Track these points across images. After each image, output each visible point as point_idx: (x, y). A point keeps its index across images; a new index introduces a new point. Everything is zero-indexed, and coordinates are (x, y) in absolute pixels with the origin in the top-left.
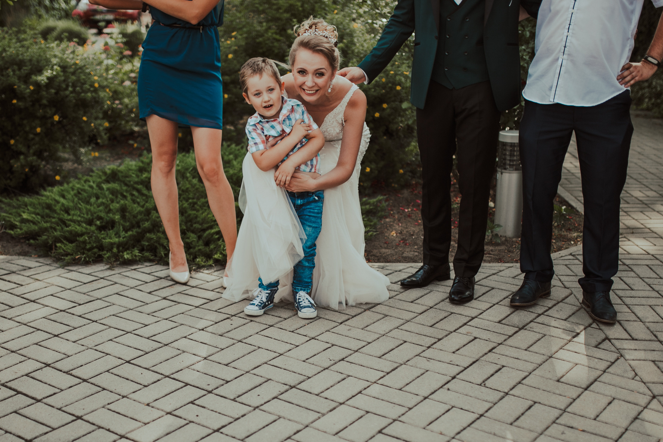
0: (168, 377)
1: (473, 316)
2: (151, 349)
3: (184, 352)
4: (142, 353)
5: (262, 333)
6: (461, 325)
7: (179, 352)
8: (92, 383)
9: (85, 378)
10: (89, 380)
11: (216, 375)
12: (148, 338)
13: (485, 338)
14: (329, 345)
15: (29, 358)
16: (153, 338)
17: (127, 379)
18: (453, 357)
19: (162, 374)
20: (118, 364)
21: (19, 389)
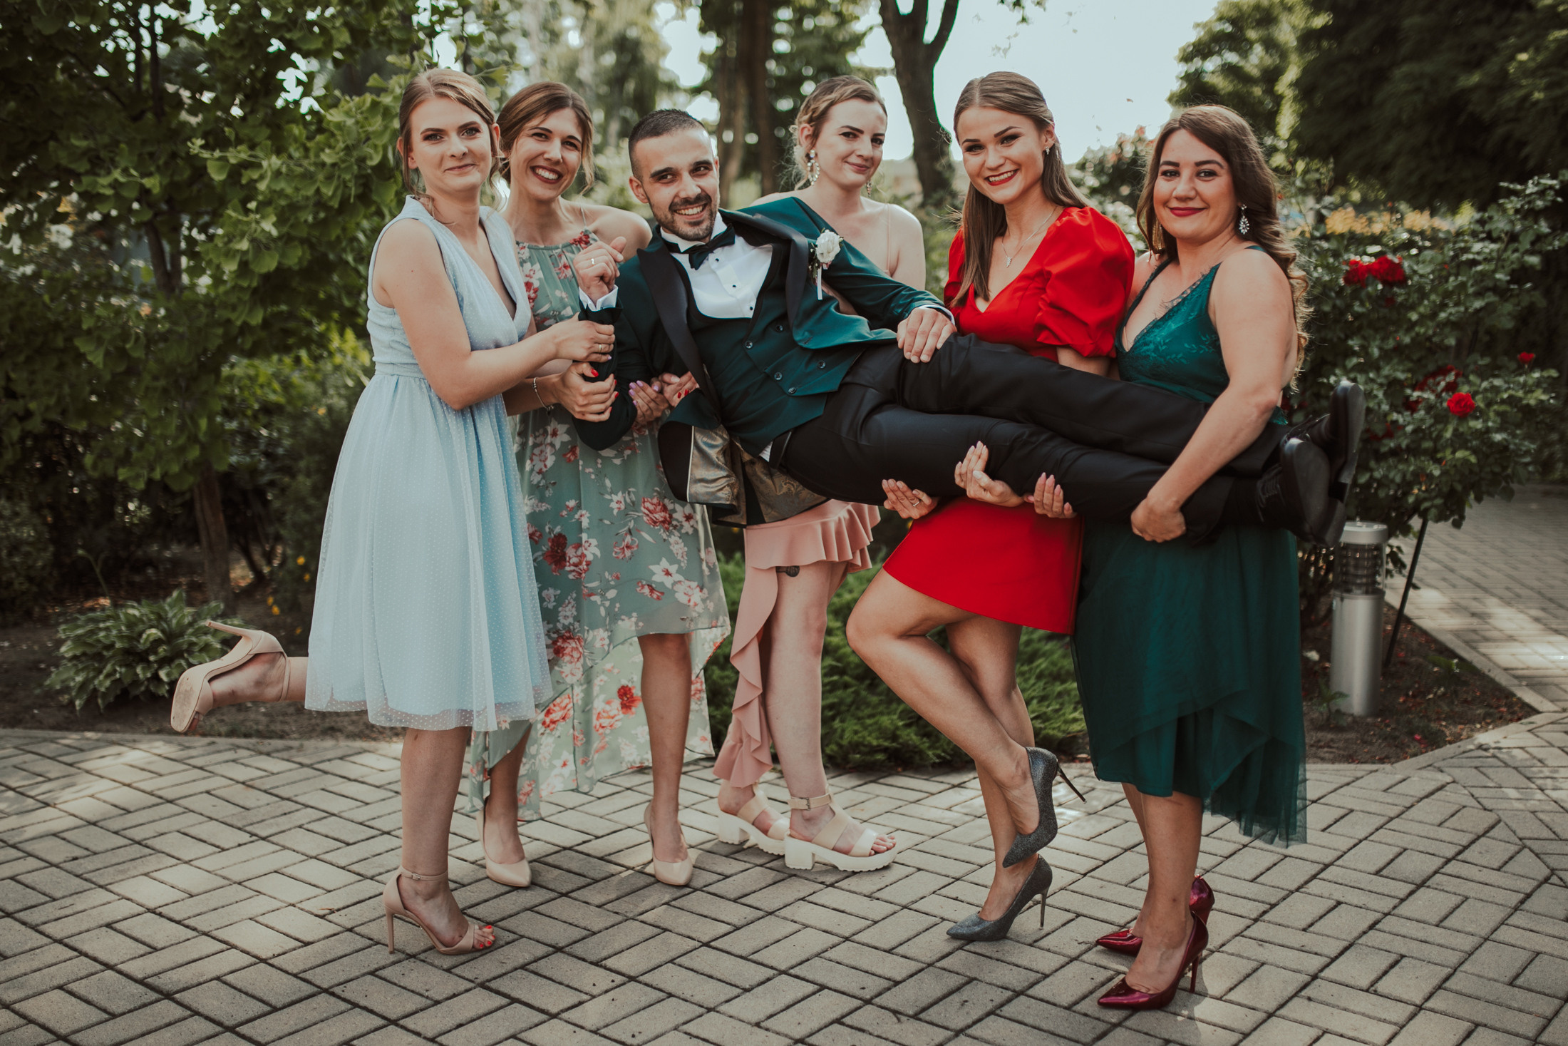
0: (785, 972)
1: (1327, 861)
2: (743, 922)
3: (806, 926)
4: (728, 928)
5: (943, 891)
6: (1306, 878)
7: (797, 927)
8: (646, 984)
9: (632, 974)
10: (641, 978)
11: (874, 970)
12: (735, 901)
13: (1355, 902)
14: (1071, 916)
15: (522, 937)
16: (743, 900)
17: (711, 977)
18: (1305, 939)
19: (772, 968)
20: (689, 948)
21: (514, 994)
